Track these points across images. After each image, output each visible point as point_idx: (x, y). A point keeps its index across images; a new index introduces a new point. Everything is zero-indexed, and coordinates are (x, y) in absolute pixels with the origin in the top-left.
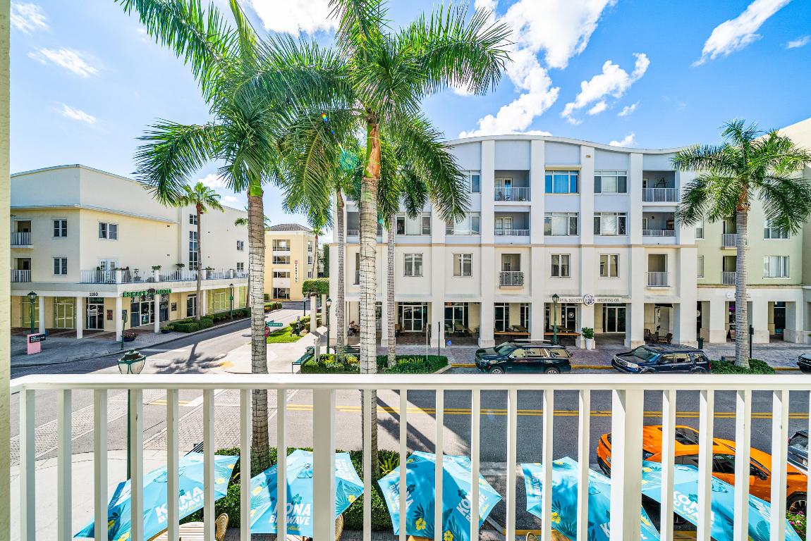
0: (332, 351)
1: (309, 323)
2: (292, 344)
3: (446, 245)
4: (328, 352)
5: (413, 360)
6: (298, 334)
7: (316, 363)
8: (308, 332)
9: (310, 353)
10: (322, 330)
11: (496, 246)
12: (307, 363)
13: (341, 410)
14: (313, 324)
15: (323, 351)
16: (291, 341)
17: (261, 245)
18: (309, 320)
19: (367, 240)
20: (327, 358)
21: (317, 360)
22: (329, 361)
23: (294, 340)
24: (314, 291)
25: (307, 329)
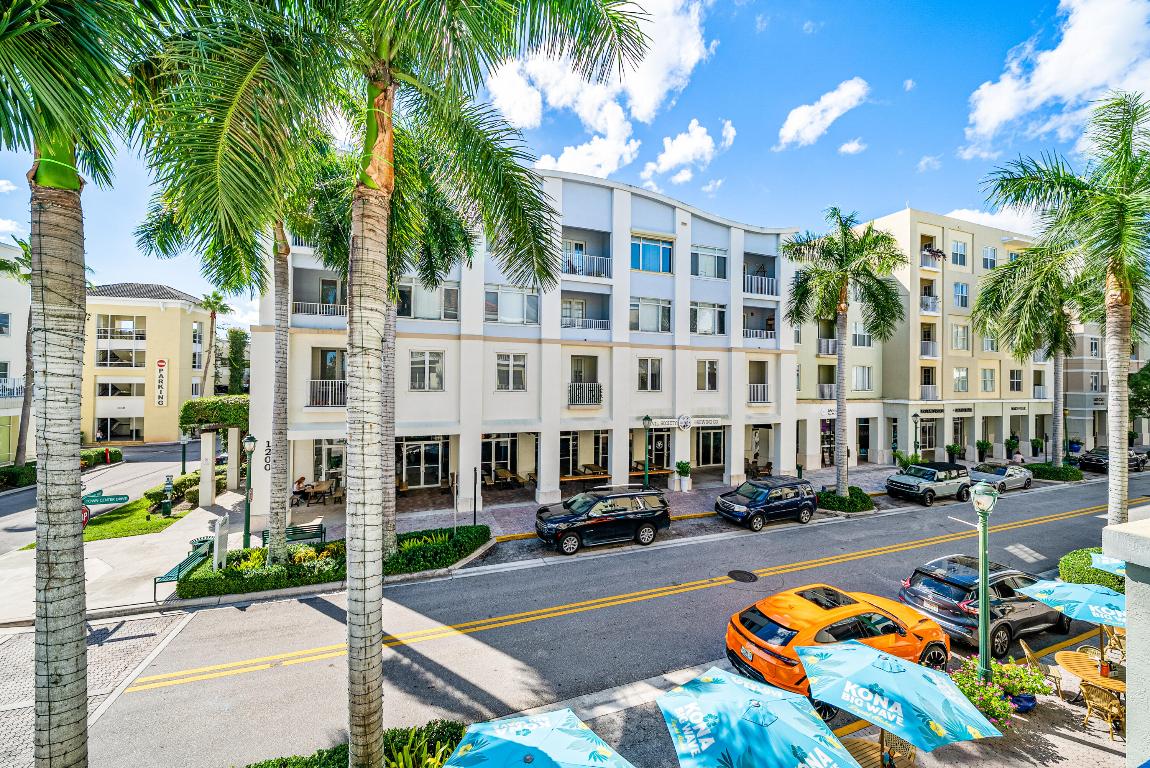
0: (256, 542)
1: (194, 488)
2: (151, 538)
3: (485, 338)
4: (247, 544)
5: (429, 540)
6: (167, 513)
7: (216, 572)
8: (193, 508)
9: (203, 550)
10: (230, 500)
11: (564, 343)
12: (194, 576)
13: (285, 663)
14: (206, 490)
15: (235, 542)
16: (148, 530)
17: (75, 311)
18: (197, 482)
19: (366, 313)
20: (246, 557)
21: (220, 566)
22: (250, 564)
23: (158, 528)
24: (207, 422)
25: (190, 501)
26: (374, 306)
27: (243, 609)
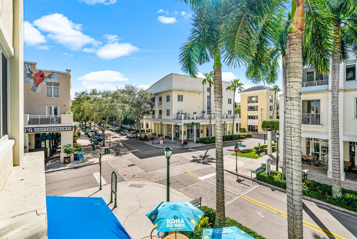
0: (280, 170)
1: (266, 148)
2: (254, 160)
4: (277, 170)
6: (259, 154)
7: (266, 175)
8: (266, 154)
9: (263, 168)
10: (274, 154)
12: (261, 174)
13: (282, 215)
14: (269, 149)
15: (273, 168)
16: (253, 158)
17: (220, 96)
18: (266, 146)
19: (291, 84)
20: (276, 174)
21: (268, 174)
22: (277, 177)
23: (256, 158)
24: (269, 127)
25: (265, 152)
26: (295, 80)
27: (273, 190)
